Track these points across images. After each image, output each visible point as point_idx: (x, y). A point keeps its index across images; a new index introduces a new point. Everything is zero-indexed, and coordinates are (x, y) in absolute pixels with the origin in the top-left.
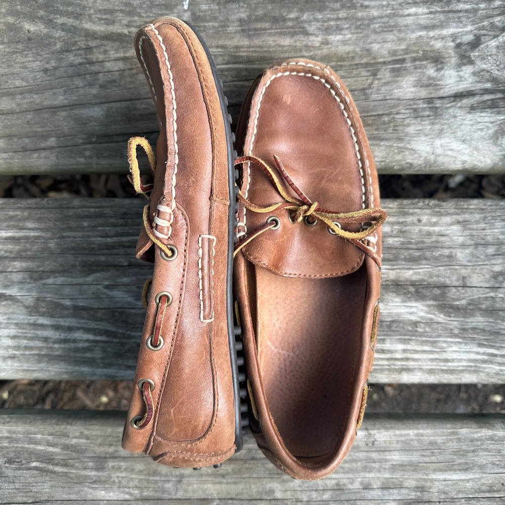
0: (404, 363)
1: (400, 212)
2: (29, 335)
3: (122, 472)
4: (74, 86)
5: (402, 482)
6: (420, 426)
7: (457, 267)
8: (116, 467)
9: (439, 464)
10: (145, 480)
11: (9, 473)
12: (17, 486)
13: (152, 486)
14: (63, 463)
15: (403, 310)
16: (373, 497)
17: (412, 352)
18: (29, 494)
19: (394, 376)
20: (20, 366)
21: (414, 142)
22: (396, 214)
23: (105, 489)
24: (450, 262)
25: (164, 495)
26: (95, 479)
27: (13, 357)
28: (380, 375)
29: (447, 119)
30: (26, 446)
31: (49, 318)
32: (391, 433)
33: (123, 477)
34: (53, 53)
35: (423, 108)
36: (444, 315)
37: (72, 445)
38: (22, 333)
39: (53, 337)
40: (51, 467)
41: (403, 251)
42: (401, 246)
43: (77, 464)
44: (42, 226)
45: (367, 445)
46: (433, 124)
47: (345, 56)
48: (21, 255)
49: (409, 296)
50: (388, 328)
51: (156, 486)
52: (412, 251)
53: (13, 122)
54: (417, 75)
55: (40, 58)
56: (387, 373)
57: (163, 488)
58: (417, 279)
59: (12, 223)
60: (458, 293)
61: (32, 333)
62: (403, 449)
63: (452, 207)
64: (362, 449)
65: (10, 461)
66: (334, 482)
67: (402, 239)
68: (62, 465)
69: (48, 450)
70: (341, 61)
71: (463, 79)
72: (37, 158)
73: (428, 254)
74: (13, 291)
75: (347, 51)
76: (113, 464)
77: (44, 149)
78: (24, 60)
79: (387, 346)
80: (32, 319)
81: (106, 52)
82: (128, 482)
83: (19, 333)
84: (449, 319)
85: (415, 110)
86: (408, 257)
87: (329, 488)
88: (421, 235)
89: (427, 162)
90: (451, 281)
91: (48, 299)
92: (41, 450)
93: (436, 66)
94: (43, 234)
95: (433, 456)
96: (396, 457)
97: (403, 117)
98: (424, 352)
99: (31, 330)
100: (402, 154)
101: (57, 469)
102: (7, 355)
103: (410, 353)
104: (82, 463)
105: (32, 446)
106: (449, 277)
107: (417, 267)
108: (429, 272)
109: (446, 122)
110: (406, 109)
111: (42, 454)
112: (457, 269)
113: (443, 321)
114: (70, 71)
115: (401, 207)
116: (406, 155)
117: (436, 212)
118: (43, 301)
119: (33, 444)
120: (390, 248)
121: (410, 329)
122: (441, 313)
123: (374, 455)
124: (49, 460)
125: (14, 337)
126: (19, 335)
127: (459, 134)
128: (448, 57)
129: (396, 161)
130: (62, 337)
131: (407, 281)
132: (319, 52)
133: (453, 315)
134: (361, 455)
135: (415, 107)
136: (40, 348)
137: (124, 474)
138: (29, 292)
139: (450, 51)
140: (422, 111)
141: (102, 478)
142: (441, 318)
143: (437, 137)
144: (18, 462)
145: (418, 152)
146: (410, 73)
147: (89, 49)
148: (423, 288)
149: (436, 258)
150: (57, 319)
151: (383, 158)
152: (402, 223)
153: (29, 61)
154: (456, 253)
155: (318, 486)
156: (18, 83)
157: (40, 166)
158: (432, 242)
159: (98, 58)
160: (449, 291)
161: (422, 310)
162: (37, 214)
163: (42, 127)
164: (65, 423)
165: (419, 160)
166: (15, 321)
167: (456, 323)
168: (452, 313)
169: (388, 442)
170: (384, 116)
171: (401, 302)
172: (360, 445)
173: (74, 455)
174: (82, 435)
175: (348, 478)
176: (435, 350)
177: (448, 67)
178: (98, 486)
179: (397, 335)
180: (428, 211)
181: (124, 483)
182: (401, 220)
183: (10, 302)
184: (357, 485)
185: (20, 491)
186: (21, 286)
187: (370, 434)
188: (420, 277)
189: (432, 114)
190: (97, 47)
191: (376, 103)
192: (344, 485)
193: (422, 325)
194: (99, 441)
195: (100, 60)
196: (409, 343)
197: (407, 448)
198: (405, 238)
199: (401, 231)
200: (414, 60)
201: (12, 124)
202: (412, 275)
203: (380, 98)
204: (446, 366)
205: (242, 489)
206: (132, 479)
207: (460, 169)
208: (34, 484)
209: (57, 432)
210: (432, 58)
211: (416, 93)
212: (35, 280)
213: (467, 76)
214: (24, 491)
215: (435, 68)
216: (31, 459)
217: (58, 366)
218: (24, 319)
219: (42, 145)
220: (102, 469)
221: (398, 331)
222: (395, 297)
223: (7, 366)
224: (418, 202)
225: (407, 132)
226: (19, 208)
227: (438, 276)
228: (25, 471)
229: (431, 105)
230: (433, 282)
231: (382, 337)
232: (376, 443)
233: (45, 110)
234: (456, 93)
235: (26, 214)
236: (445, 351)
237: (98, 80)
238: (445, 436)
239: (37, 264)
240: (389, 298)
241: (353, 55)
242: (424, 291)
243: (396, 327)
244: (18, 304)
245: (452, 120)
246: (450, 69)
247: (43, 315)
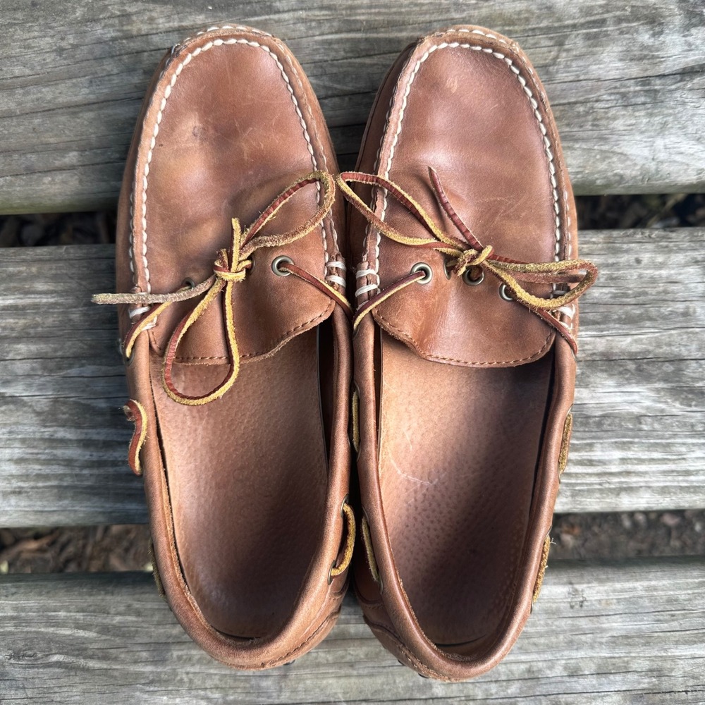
0: (623, 480)
1: (609, 248)
2: (43, 457)
3: (193, 665)
4: (105, 73)
5: (627, 662)
6: (651, 575)
7: (697, 330)
8: (185, 657)
9: (683, 633)
10: (230, 676)
11: (18, 673)
12: (29, 693)
13: (242, 685)
14: (100, 655)
15: (618, 399)
16: (585, 688)
17: (636, 462)
19: (608, 500)
20: (30, 506)
21: (625, 143)
22: (603, 252)
23: (168, 693)
24: (686, 322)
25: (260, 699)
26: (151, 678)
27: (18, 492)
28: (588, 500)
29: (673, 108)
30: (43, 630)
31: (73, 430)
32: (608, 586)
33: (195, 673)
34: (71, 24)
35: (635, 92)
36: (681, 404)
37: (114, 626)
38: (32, 454)
39: (81, 458)
40: (82, 662)
41: (616, 308)
42: (612, 301)
43: (123, 656)
44: (60, 287)
45: (572, 607)
46: (651, 115)
47: (516, 17)
48: (29, 334)
49: (627, 376)
50: (598, 427)
51: (248, 685)
52: (629, 308)
53: (11, 131)
54: (624, 43)
55: (52, 32)
56: (598, 495)
57: (259, 687)
58: (638, 350)
59: (12, 285)
60: (700, 370)
61: (47, 454)
62: (627, 611)
63: (686, 239)
64: (565, 614)
65: (17, 655)
66: (523, 667)
67: (613, 290)
68: (99, 658)
69: (77, 635)
70: (509, 25)
71: (693, 47)
72: (50, 183)
73: (653, 311)
74: (17, 390)
75: (518, 9)
76: (180, 653)
77: (60, 169)
78: (26, 36)
79: (597, 454)
80: (47, 432)
81: (152, 20)
82: (204, 682)
83: (28, 453)
84: (689, 409)
85: (624, 95)
86: (623, 317)
87: (517, 677)
88: (642, 283)
89: (645, 173)
90: (689, 351)
91: (71, 399)
92: (65, 636)
93: (651, 29)
94: (61, 300)
95: (673, 620)
96: (617, 625)
97: (607, 106)
98: (652, 460)
99: (45, 449)
100: (608, 161)
101: (92, 664)
102: (9, 490)
103: (633, 464)
104: (131, 654)
105: (51, 630)
106: (685, 346)
107: (637, 332)
108: (656, 338)
109: (671, 111)
110: (611, 94)
111: (68, 641)
112: (697, 333)
113: (680, 413)
114: (98, 50)
115: (610, 241)
116: (614, 163)
117: (662, 247)
118: (64, 403)
119: (53, 626)
120: (595, 304)
121: (631, 426)
122: (676, 400)
123: (584, 623)
124: (78, 650)
125: (19, 461)
126: (28, 456)
127: (691, 129)
128: (670, 16)
129: (599, 172)
130: (94, 458)
131: (624, 354)
132: (476, 13)
133: (694, 403)
134: (565, 624)
135: (623, 90)
136: (61, 477)
137: (197, 669)
138: (40, 390)
139: (672, 7)
140: (634, 97)
141: (163, 676)
142: (676, 408)
143: (658, 134)
144: (30, 656)
145: (631, 157)
146: (614, 41)
147: (126, 16)
148: (648, 363)
149: (665, 318)
150: (85, 431)
151: (580, 167)
152: (613, 264)
153: (34, 38)
154: (695, 309)
155: (499, 674)
156: (17, 71)
157: (55, 195)
158: (659, 293)
159: (140, 29)
160: (687, 367)
161: (647, 397)
162: (51, 269)
163: (56, 135)
164: (102, 592)
165: (633, 170)
166: (20, 437)
167: (699, 414)
168: (693, 400)
169: (603, 602)
170: (578, 105)
171: (616, 387)
172: (562, 608)
173: (118, 641)
174: (129, 610)
175: (545, 661)
176: (669, 457)
177: (670, 30)
178: (156, 689)
179: (611, 438)
180: (650, 246)
181: (197, 682)
182: (610, 261)
183: (12, 407)
184: (558, 671)
185: (35, 702)
186: (29, 380)
187: (576, 590)
188: (644, 346)
189: (648, 100)
190: (137, 13)
191: (564, 86)
192: (540, 671)
193: (649, 420)
194: (156, 618)
195: (143, 33)
196: (629, 449)
197: (632, 609)
198: (618, 287)
199: (612, 278)
200: (619, 20)
201: (9, 133)
202: (631, 343)
203: (571, 78)
204: (687, 481)
205: (383, 684)
206: (210, 675)
207: (695, 182)
208: (57, 690)
209: (90, 606)
210: (646, 17)
211: (624, 69)
212: (51, 371)
213: (699, 42)
214: (41, 700)
215: (651, 32)
216: (51, 650)
217: (89, 504)
218: (34, 432)
219: (57, 163)
220: (159, 660)
221: (613, 431)
222: (606, 379)
223: (10, 506)
224: (635, 233)
225: (613, 128)
226: (24, 261)
227: (669, 345)
228: (41, 670)
229: (647, 88)
230: (663, 353)
231: (588, 441)
232: (585, 603)
233: (60, 111)
234: (684, 69)
235: (34, 270)
236: (684, 459)
237: (141, 62)
238: (691, 589)
239: (53, 346)
240: (598, 380)
241: (526, 15)
242: (649, 368)
243: (609, 425)
244: (25, 409)
245: (680, 108)
246: (674, 32)
247: (63, 425)
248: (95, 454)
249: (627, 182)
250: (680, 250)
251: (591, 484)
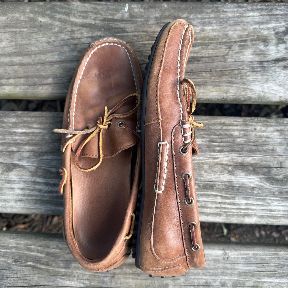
0: (246, 211)
1: (244, 124)
2: (31, 188)
3: (79, 270)
4: (64, 51)
5: (244, 282)
6: (255, 249)
7: (277, 156)
8: (77, 267)
9: (267, 273)
10: (93, 275)
11: (15, 268)
12: (19, 276)
13: (97, 279)
14: (46, 263)
15: (246, 180)
18: (25, 281)
19: (240, 219)
20: (25, 206)
21: (252, 85)
22: (242, 125)
23: (69, 280)
24: (273, 153)
25: (104, 285)
26: (63, 274)
27: (21, 200)
28: (232, 218)
29: (271, 73)
30: (25, 252)
31: (43, 179)
32: (238, 252)
33: (80, 273)
34: (53, 33)
35: (257, 67)
36: (270, 184)
37: (52, 253)
38: (27, 187)
39: (45, 189)
40: (39, 265)
41: (246, 146)
42: (244, 143)
43: (54, 264)
44: (42, 127)
45: (224, 259)
46: (262, 75)
47: (214, 38)
48: (29, 143)
49: (249, 172)
50: (237, 191)
51: (99, 279)
52: (251, 146)
53: (29, 70)
54: (254, 49)
55: (46, 36)
56: (236, 217)
57: (103, 281)
58: (254, 163)
59: (25, 125)
60: (277, 171)
61: (33, 187)
62: (245, 262)
63: (274, 122)
64: (221, 262)
65: (15, 261)
66: (204, 281)
67: (245, 139)
68: (45, 265)
69: (38, 255)
70: (211, 40)
71: (280, 51)
72: (42, 89)
73: (260, 148)
74: (23, 163)
75: (214, 35)
76: (75, 265)
77: (46, 84)
78: (37, 37)
79: (236, 201)
80: (33, 179)
81: (82, 33)
82: (83, 277)
83: (25, 186)
84: (273, 186)
85: (253, 68)
86: (249, 150)
87: (201, 284)
88: (256, 137)
89: (259, 96)
90: (274, 164)
91: (43, 168)
92: (33, 255)
93: (264, 44)
94: (42, 131)
95: (263, 267)
96: (241, 267)
97: (246, 71)
98: (258, 205)
99: (32, 185)
100: (245, 91)
101: (43, 267)
102: (18, 199)
103: (250, 206)
104: (57, 264)
105: (28, 252)
106: (272, 162)
107: (254, 156)
108: (261, 158)
109: (270, 74)
110: (248, 67)
111: (34, 257)
113: (269, 187)
114: (62, 43)
115: (245, 121)
116: (248, 92)
117: (265, 124)
118: (40, 169)
119: (29, 251)
120: (238, 144)
121: (250, 191)
122: (268, 182)
123: (228, 266)
124: (38, 261)
125: (22, 189)
127: (278, 81)
128: (271, 39)
129: (242, 95)
130: (50, 190)
131: (248, 164)
132: (199, 36)
133: (274, 184)
134: (220, 265)
135: (252, 66)
136: (36, 196)
137: (81, 272)
138: (32, 163)
139: (272, 36)
140: (256, 68)
141: (68, 273)
142: (268, 185)
143: (265, 83)
144: (20, 262)
145: (254, 91)
146: (250, 48)
147: (73, 31)
148: (257, 168)
149: (265, 151)
150: (47, 179)
151: (235, 93)
152: (245, 130)
153: (40, 38)
154: (276, 148)
155: (194, 283)
156: (33, 49)
157: (43, 94)
158: (263, 142)
159: (77, 36)
160: (273, 170)
161: (257, 181)
162: (39, 120)
163: (45, 72)
164: (48, 240)
165: (255, 95)
166: (23, 180)
167: (276, 188)
168: (274, 183)
169: (236, 258)
170: (235, 71)
171: (244, 176)
172: (220, 259)
173: (52, 259)
174: (57, 248)
175: (213, 279)
176: (264, 204)
177: (271, 44)
178: (65, 278)
179: (242, 195)
180: (260, 124)
181: (81, 277)
182: (245, 128)
183: (21, 169)
184: (217, 284)
185: (20, 279)
186: (28, 160)
187: (226, 253)
188: (256, 161)
189: (262, 70)
190: (77, 30)
191: (230, 63)
192: (210, 283)
193: (257, 189)
194: (67, 251)
195: (79, 37)
196: (249, 200)
197: (247, 262)
198: (247, 138)
199: (245, 135)
200: (252, 40)
201: (29, 71)
202: (251, 160)
203: (233, 61)
204: (271, 214)
205: (150, 283)
206: (85, 275)
207: (278, 101)
208: (29, 275)
209: (43, 245)
210: (262, 39)
211: (253, 58)
212: (37, 157)
213: (282, 49)
214: (23, 279)
215: (264, 45)
216: (28, 260)
217: (46, 206)
218: (28, 179)
219: (45, 82)
220: (67, 267)
221: (243, 192)
222: (241, 173)
223: (17, 205)
224: (254, 119)
225: (248, 80)
226: (30, 116)
227: (266, 161)
228: (24, 267)
229: (262, 65)
230: (264, 164)
231: (233, 196)
232: (229, 258)
233: (47, 64)
234: (276, 59)
235: (33, 120)
236: (270, 205)
237: (77, 48)
238: (270, 256)
239: (38, 148)
240: (238, 173)
241: (217, 37)
242: (258, 170)
243: (242, 190)
244: (26, 170)
245: (274, 73)
246: (272, 46)
247: (39, 177)
248: (50, 188)
249: (253, 100)
250: (272, 126)
251: (234, 212)
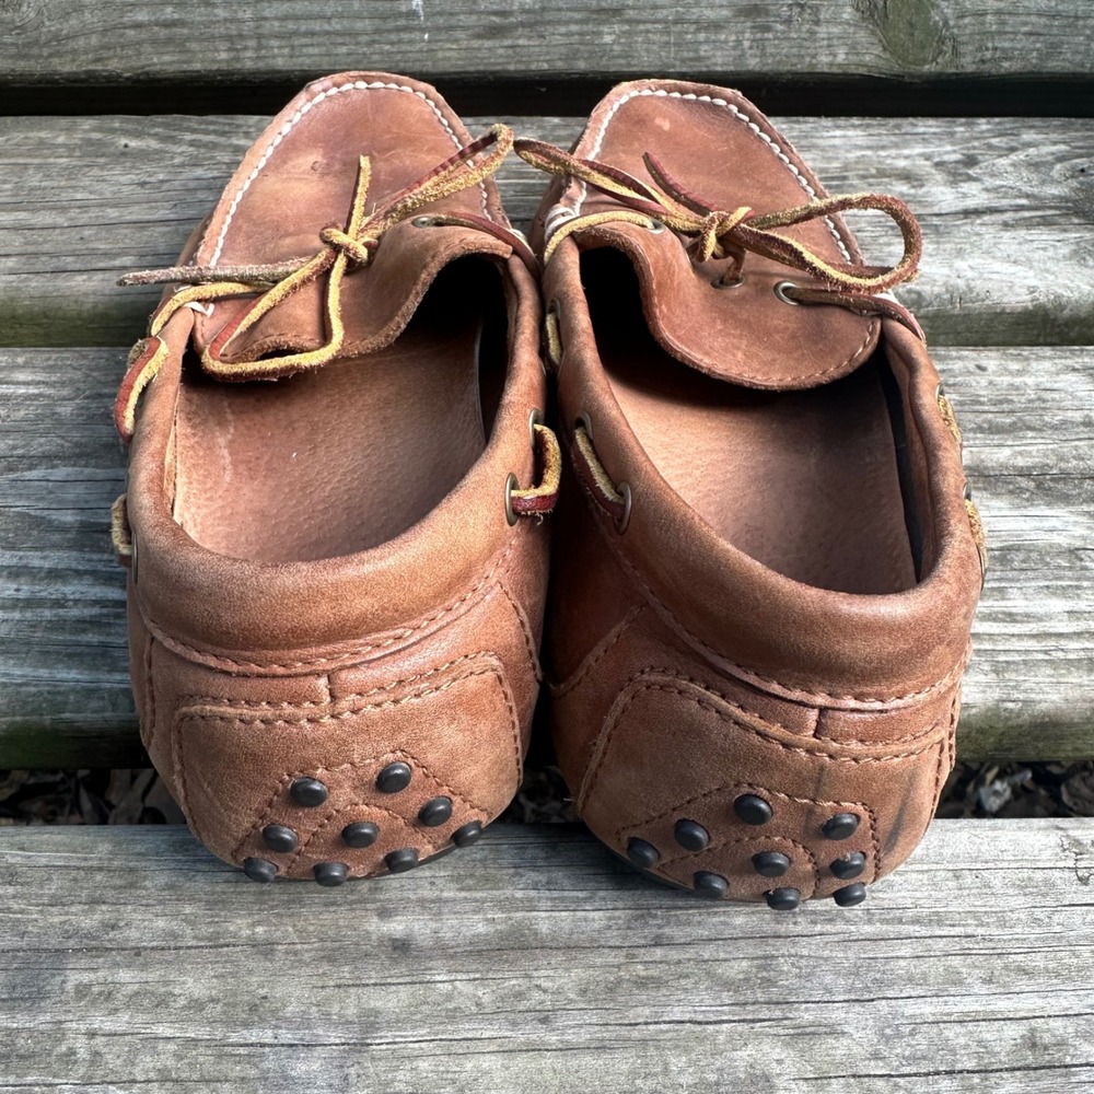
0: (1089, 645)
15: (1023, 525)
28: (1033, 679)
41: (970, 416)
49: (1026, 496)
50: (1003, 565)
52: (990, 416)
56: (1049, 671)
58: (1029, 464)
71: (969, 195)
73: (1031, 419)
86: (985, 426)
88: (999, 390)
89: (952, 291)
91: (14, 509)
107: (1017, 443)
108: (1053, 450)
109: (964, 240)
121: (1065, 564)
127: (1000, 254)
130: (22, 595)
131: (1006, 468)
143: (956, 257)
148: (1054, 480)
149: (1056, 427)
150: (21, 554)
158: (1031, 401)
161: (1076, 524)
165: (934, 287)
171: (1011, 509)
172: (1058, 882)
177: (932, 184)
179: (1034, 579)
188: (1037, 460)
196: (1078, 597)
200: (864, 177)
202: (1013, 456)
210: (898, 175)
213: (974, 192)
215: (909, 185)
221: (1033, 570)
222: (989, 500)
227: (1081, 459)
230: (1075, 468)
234: (965, 210)
242: (1061, 487)
248: (25, 587)
249: (930, 304)
251: (1027, 652)
